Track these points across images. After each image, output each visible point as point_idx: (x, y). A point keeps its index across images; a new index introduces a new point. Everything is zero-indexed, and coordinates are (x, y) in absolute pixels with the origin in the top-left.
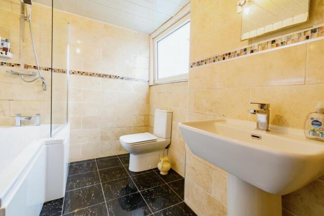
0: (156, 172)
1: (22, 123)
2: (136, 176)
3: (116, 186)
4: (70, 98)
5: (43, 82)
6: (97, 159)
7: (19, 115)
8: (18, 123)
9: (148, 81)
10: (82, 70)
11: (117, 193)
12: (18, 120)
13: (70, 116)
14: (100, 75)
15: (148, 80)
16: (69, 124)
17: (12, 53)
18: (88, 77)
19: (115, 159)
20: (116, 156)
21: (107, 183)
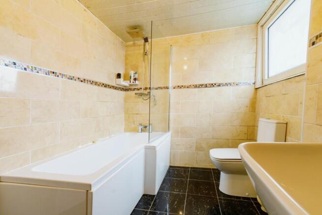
0: (255, 203)
1: (142, 130)
2: (224, 200)
3: (199, 203)
4: (171, 110)
5: (155, 99)
6: (191, 168)
7: (141, 125)
8: (140, 131)
9: (254, 83)
10: (180, 84)
11: (198, 211)
12: (140, 128)
13: (171, 126)
14: (196, 86)
15: (253, 81)
16: (170, 133)
17: (139, 81)
18: (186, 89)
19: (208, 172)
20: (210, 169)
21: (191, 196)
